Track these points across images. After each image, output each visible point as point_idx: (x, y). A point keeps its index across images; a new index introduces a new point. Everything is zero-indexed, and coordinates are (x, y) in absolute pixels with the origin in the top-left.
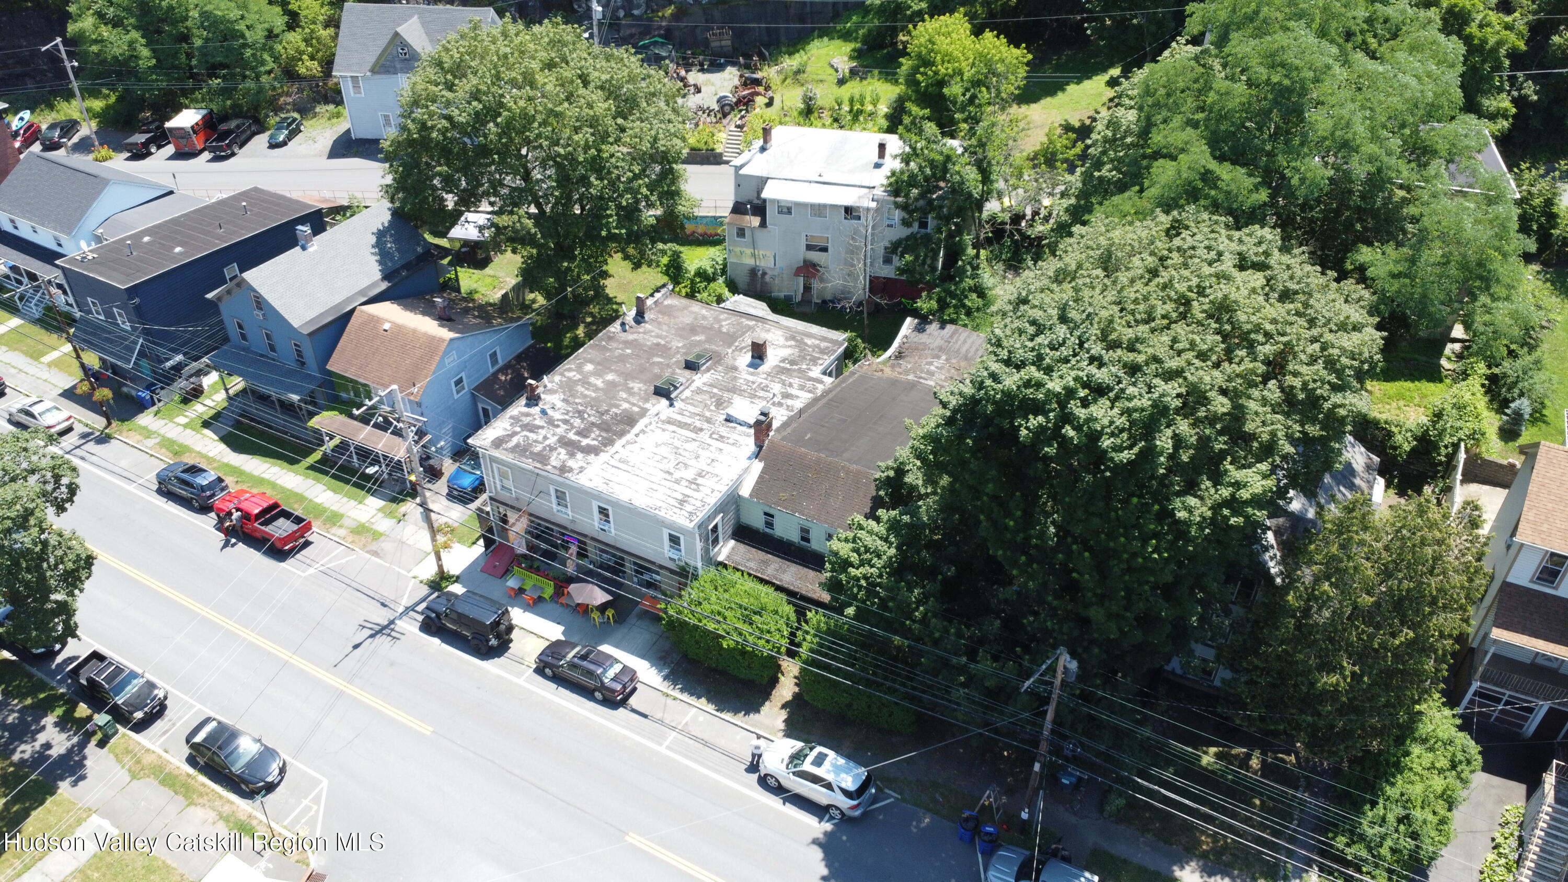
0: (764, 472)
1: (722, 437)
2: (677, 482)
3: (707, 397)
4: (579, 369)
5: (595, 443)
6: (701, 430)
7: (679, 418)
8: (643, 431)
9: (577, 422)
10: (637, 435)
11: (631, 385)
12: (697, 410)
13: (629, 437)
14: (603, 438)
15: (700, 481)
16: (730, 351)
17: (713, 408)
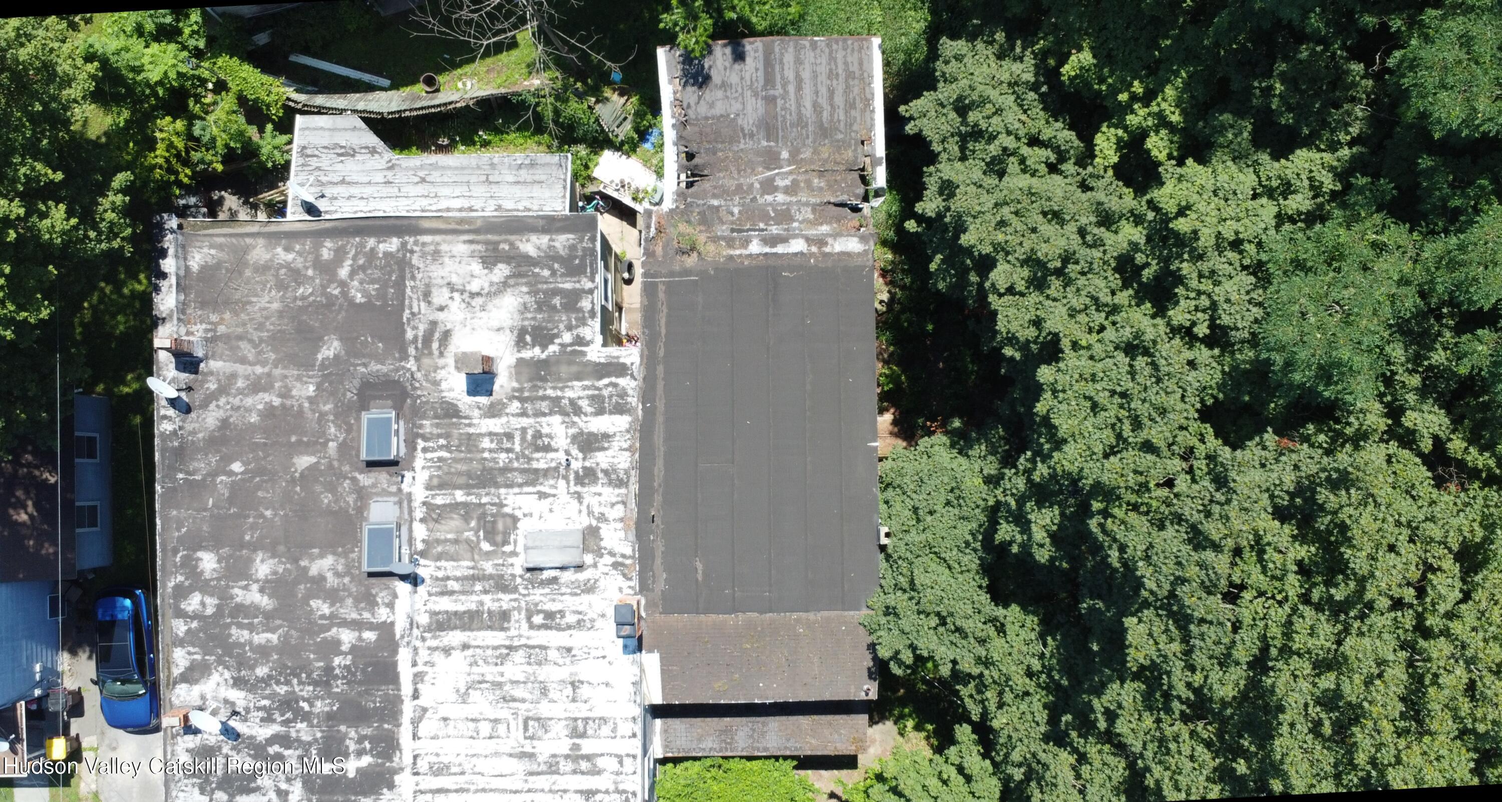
0: (662, 659)
1: (549, 615)
2: (552, 768)
3: (455, 522)
4: (197, 582)
5: (366, 760)
6: (505, 616)
7: (445, 604)
8: (418, 677)
9: (302, 730)
10: (416, 696)
11: (314, 571)
12: (463, 567)
13: (408, 709)
14: (372, 739)
15: (588, 746)
16: (411, 364)
17: (486, 546)
